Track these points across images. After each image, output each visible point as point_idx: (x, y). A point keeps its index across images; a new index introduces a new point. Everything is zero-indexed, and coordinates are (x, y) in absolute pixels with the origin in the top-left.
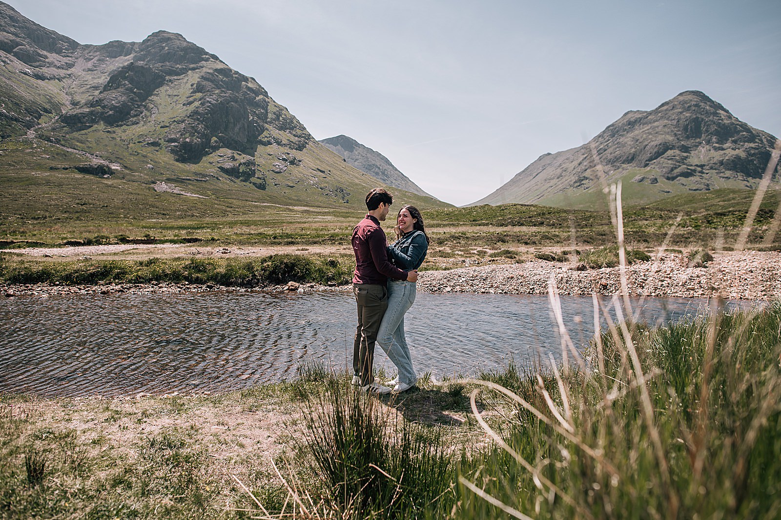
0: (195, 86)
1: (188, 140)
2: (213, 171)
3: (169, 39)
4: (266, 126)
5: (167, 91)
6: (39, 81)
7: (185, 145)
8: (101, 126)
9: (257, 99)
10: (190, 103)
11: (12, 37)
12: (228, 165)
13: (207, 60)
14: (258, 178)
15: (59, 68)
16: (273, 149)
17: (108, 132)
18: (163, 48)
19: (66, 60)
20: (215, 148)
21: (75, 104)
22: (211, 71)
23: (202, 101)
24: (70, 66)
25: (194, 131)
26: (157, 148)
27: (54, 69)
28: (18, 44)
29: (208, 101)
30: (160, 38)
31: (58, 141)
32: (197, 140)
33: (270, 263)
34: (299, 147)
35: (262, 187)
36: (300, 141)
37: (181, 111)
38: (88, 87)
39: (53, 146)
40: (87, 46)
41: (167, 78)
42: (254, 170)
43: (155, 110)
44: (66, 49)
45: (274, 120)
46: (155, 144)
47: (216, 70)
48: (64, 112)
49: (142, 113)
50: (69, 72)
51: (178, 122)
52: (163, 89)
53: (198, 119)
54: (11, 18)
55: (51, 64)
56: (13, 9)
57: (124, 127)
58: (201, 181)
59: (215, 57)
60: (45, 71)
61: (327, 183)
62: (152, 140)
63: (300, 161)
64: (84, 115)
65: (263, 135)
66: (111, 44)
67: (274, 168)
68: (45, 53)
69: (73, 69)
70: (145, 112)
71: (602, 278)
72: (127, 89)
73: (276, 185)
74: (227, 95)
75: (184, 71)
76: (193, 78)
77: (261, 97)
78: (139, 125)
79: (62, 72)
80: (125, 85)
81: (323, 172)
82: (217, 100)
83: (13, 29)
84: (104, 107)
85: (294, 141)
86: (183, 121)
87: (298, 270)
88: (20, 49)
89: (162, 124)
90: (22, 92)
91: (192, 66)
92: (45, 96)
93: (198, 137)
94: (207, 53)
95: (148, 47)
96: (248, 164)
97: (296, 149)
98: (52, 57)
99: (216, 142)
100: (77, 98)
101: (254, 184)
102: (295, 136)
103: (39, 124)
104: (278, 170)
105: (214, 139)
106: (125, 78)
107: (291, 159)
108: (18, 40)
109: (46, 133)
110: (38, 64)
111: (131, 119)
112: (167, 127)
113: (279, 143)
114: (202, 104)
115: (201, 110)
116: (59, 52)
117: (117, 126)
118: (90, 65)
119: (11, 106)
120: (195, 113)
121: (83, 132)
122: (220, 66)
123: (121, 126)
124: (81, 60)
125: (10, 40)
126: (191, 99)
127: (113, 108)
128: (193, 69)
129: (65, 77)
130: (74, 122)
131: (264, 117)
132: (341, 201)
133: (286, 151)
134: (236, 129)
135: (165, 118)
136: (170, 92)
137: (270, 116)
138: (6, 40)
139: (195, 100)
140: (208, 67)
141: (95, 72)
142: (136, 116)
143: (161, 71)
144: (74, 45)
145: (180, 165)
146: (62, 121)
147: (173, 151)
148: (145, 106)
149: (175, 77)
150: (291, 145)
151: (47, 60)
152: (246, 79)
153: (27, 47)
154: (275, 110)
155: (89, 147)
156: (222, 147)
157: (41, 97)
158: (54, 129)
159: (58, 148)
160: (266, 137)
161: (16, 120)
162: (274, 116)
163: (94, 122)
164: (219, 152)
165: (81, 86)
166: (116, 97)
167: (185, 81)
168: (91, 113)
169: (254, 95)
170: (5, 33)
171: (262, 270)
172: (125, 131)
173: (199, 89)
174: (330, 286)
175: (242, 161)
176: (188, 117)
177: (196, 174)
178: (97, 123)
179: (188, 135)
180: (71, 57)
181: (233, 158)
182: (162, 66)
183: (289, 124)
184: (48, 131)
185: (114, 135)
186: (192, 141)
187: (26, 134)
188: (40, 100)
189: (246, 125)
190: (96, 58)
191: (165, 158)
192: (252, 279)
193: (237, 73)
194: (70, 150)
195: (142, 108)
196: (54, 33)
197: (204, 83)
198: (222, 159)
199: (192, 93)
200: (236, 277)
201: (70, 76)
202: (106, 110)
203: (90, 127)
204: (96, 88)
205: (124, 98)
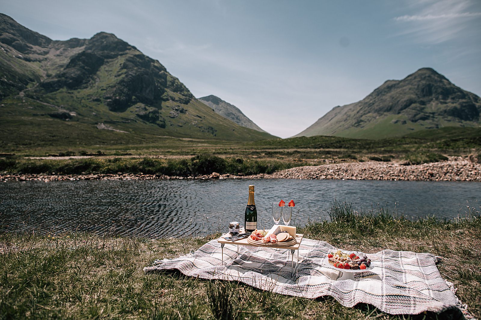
0: (122, 65)
1: (117, 98)
2: (132, 116)
3: (106, 37)
4: (166, 89)
5: (105, 68)
6: (27, 63)
7: (116, 101)
8: (64, 89)
9: (160, 73)
10: (119, 75)
11: (11, 36)
12: (142, 113)
13: (130, 49)
14: (161, 121)
15: (39, 54)
16: (170, 103)
17: (69, 93)
18: (103, 42)
19: (43, 50)
20: (135, 103)
21: (49, 76)
22: (132, 56)
23: (127, 74)
24: (46, 53)
25: (121, 93)
26: (99, 103)
27: (37, 55)
28: (15, 40)
29: (130, 75)
30: (101, 36)
31: (38, 99)
32: (123, 98)
33: (198, 161)
34: (186, 102)
35: (163, 126)
36: (186, 99)
37: (113, 80)
38: (57, 65)
39: (35, 102)
40: (57, 41)
41: (105, 60)
42: (158, 116)
43: (98, 80)
44: (44, 43)
45: (170, 85)
46: (97, 100)
47: (135, 56)
48: (42, 81)
49: (89, 81)
50: (45, 57)
51: (112, 87)
52: (102, 67)
53: (124, 85)
54: (11, 24)
55: (35, 52)
56: (12, 19)
57: (79, 90)
58: (126, 123)
59: (134, 48)
60: (31, 56)
61: (203, 124)
62: (96, 98)
63: (186, 111)
64: (54, 83)
65: (163, 95)
66: (71, 40)
67: (170, 115)
68: (31, 45)
69: (48, 56)
70: (91, 81)
71: (428, 169)
72: (81, 67)
73: (171, 125)
74: (142, 70)
75: (115, 56)
76: (121, 60)
77: (162, 72)
78: (88, 89)
79: (41, 57)
80: (79, 64)
81: (200, 117)
82: (136, 74)
83: (12, 31)
84: (67, 78)
85: (183, 98)
86: (115, 86)
87: (217, 165)
88: (16, 43)
89: (102, 88)
90: (17, 69)
91: (121, 53)
92: (31, 71)
93: (124, 96)
94: (130, 46)
95: (94, 41)
96: (154, 112)
97: (184, 103)
98: (36, 48)
99: (135, 99)
100: (50, 72)
101: (158, 125)
102: (183, 95)
103: (27, 88)
104: (172, 116)
105: (134, 97)
106: (79, 60)
107: (181, 109)
108: (15, 37)
109: (31, 93)
110: (26, 52)
111: (83, 85)
112: (104, 90)
113: (173, 100)
114: (126, 76)
115: (126, 80)
116: (40, 45)
117: (75, 89)
118: (58, 52)
119: (9, 77)
120: (122, 81)
121: (53, 93)
122: (137, 53)
123: (77, 89)
124: (53, 50)
125: (11, 38)
126: (120, 73)
127: (72, 78)
128: (121, 55)
129: (43, 60)
130: (49, 87)
131: (164, 84)
132: (212, 135)
133: (178, 105)
134: (147, 91)
135: (104, 85)
136: (107, 69)
137: (168, 83)
138: (8, 38)
139: (122, 74)
140: (130, 54)
141: (61, 57)
142: (86, 83)
143: (102, 56)
144: (48, 41)
145: (113, 113)
146: (41, 86)
147: (108, 105)
148: (92, 77)
149: (110, 60)
150: (180, 101)
151: (32, 50)
152: (153, 61)
153: (20, 41)
154: (171, 79)
155: (57, 102)
156: (139, 102)
157: (29, 72)
158: (35, 91)
159: (38, 103)
160: (165, 96)
161: (13, 86)
162: (170, 84)
163: (60, 87)
164: (136, 106)
165: (52, 65)
166: (74, 72)
167: (116, 61)
168: (59, 81)
169: (158, 71)
170: (7, 34)
171: (193, 165)
172: (79, 92)
173: (125, 66)
174: (240, 175)
175: (151, 110)
176: (118, 84)
177: (122, 118)
178: (62, 87)
179: (117, 95)
180: (47, 48)
181: (146, 109)
182: (102, 53)
183: (180, 88)
184: (32, 92)
185: (72, 95)
186: (120, 98)
187: (18, 94)
188: (28, 74)
189: (153, 89)
190: (62, 49)
191: (103, 108)
192: (186, 171)
193: (148, 57)
194: (45, 104)
195: (90, 79)
196: (37, 33)
197: (128, 63)
198: (138, 109)
199: (120, 69)
200: (176, 170)
201: (46, 59)
202: (68, 80)
203: (58, 90)
204: (61, 66)
205: (79, 72)
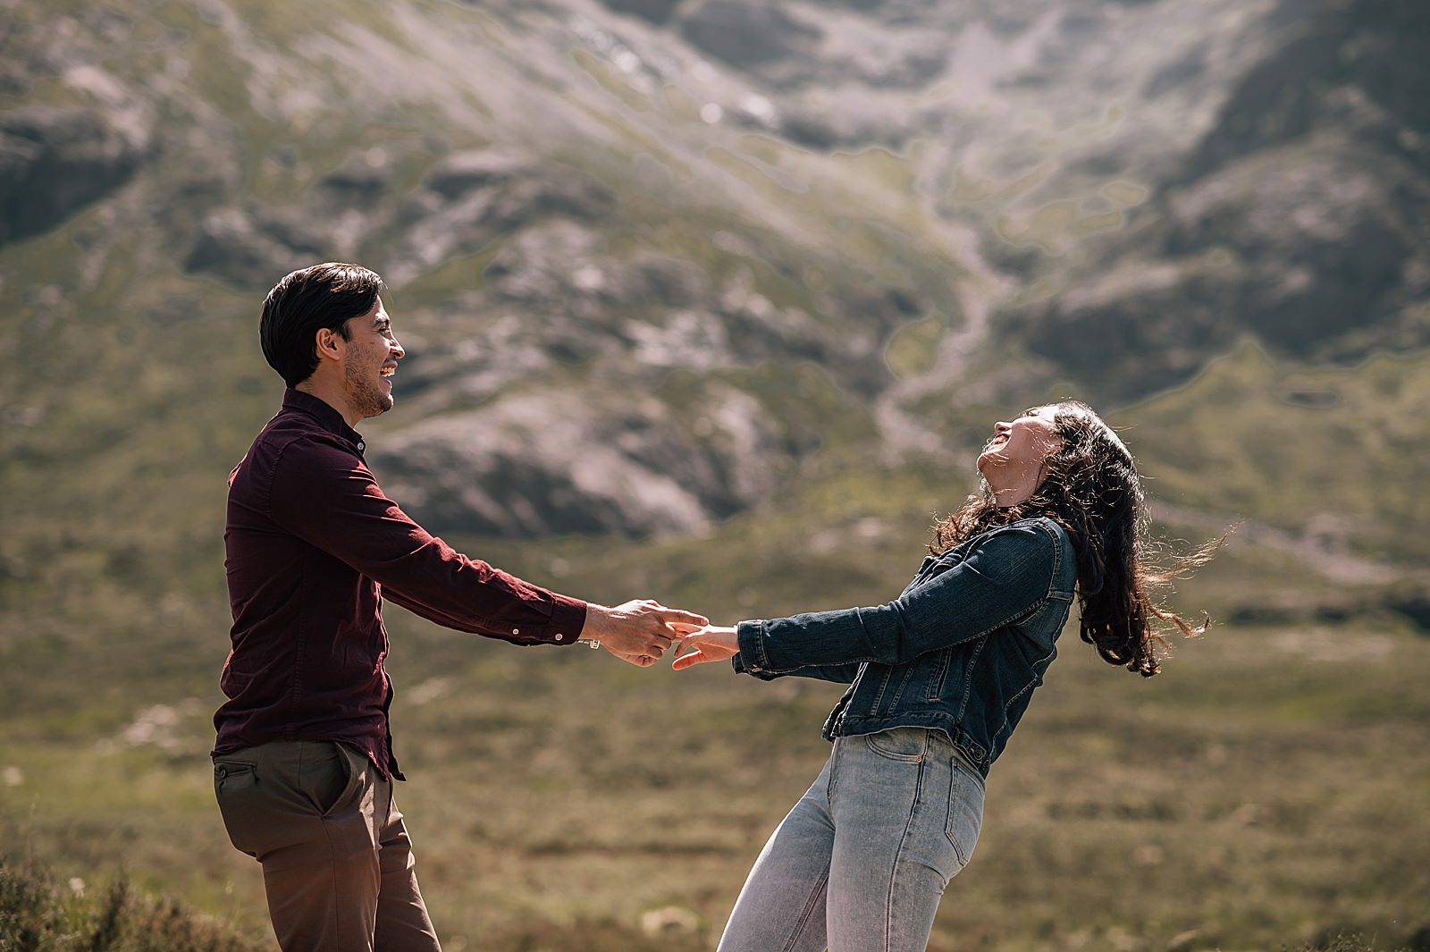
15: (878, 83)
17: (1302, 398)
19: (902, 43)
21: (1019, 260)
24: (925, 70)
38: (1054, 164)
55: (843, 71)
57: (1381, 364)
60: (821, 102)
64: (1151, 304)
68: (813, 14)
69: (944, 88)
79: (896, 107)
80: (1344, 113)
84: (1252, 251)
98: (845, 33)
100: (1020, 225)
106: (1331, 75)
110: (789, 70)
111: (1415, 314)
118: (1022, 54)
123: (1358, 355)
127: (1308, 251)
141: (1063, 90)
151: (823, 50)
163: (1205, 340)
165: (1010, 166)
168: (1192, 291)
172: (1389, 388)
180: (928, 22)
185: (1340, 417)
201: (933, 121)
202: (1270, 267)
203: (1187, 373)
204: (1103, 165)
205: (1357, 191)
